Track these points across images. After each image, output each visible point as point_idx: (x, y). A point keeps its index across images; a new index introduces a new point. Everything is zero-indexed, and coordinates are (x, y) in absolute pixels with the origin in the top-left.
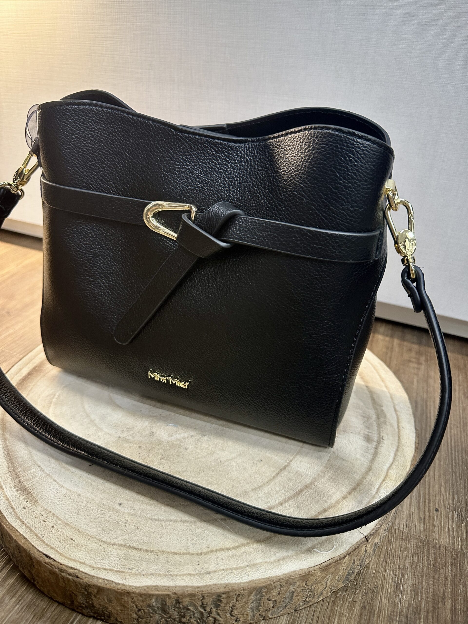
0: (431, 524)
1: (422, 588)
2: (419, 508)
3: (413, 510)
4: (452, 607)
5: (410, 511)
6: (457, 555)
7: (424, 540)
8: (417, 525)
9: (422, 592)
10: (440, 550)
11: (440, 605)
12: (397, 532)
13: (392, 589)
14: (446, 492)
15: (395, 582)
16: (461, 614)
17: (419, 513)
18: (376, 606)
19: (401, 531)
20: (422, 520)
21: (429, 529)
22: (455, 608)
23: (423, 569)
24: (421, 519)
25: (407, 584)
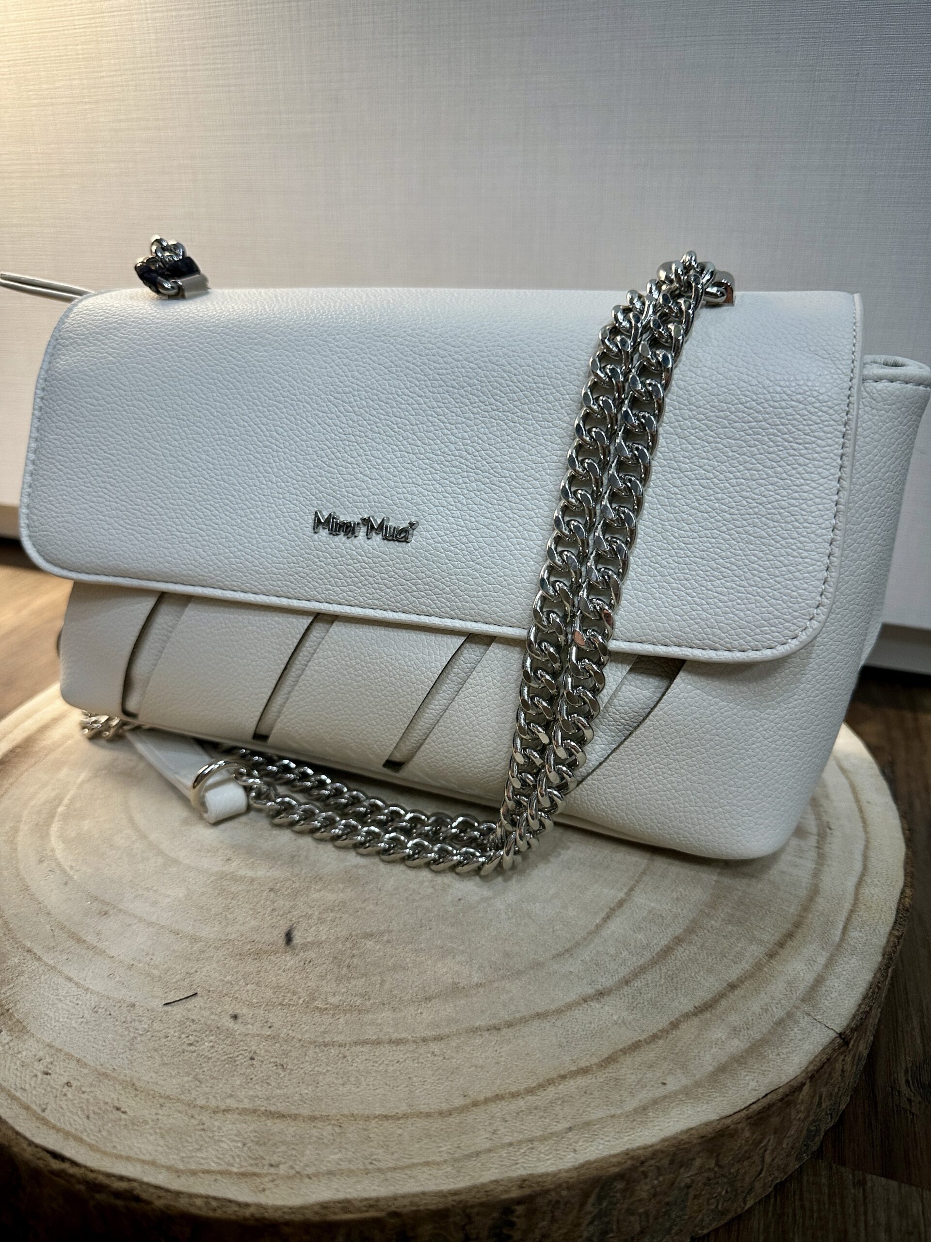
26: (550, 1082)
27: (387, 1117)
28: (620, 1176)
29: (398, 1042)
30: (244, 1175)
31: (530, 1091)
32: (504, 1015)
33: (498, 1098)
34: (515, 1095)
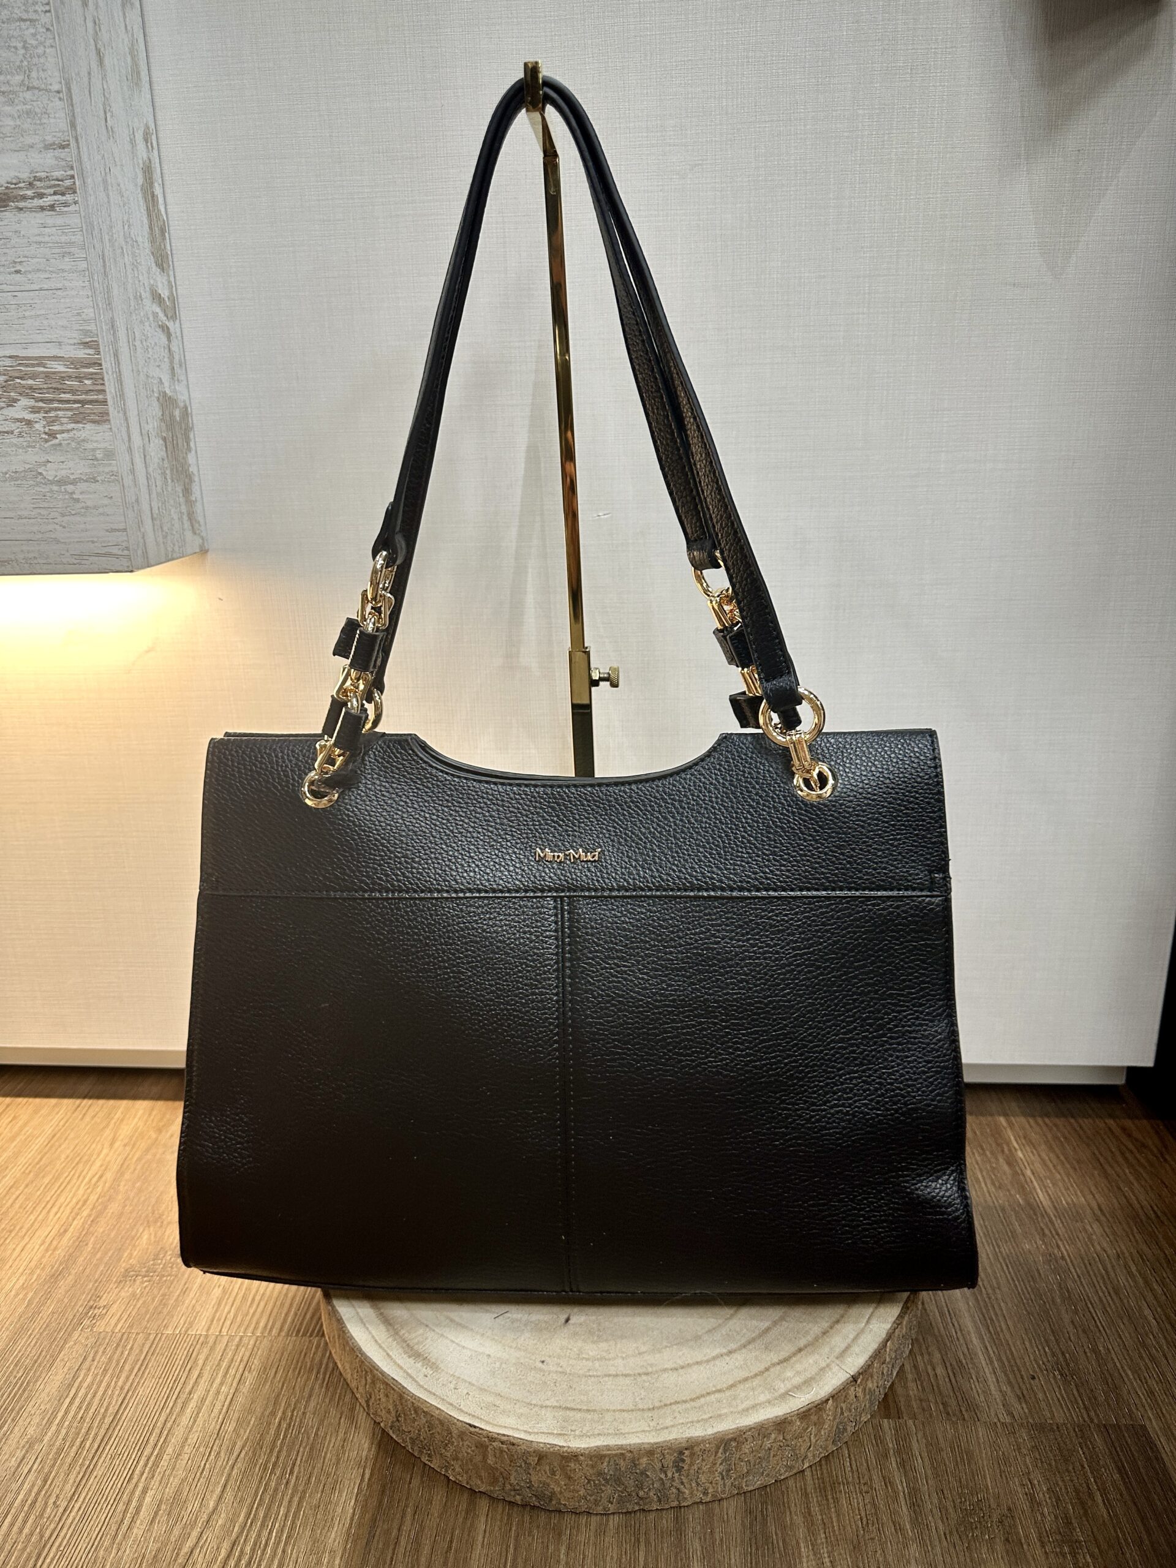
0: (1034, 1399)
1: (1061, 1489)
2: (1010, 1383)
3: (1004, 1387)
4: (1103, 1501)
5: (1001, 1391)
6: (1082, 1431)
7: (1035, 1425)
8: (1018, 1408)
9: (1062, 1495)
10: (1059, 1431)
11: (1090, 1503)
12: (998, 1425)
13: (1028, 1504)
14: (1033, 1348)
15: (1026, 1495)
16: (1116, 1504)
17: (1013, 1387)
18: (1019, 1533)
19: (1002, 1423)
20: (1022, 1398)
21: (1034, 1407)
22: (1108, 1500)
23: (1050, 1465)
24: (1019, 1398)
25: (1042, 1493)
26: (703, 1396)
27: (624, 1411)
28: (735, 1439)
29: (626, 1375)
30: (560, 1434)
31: (693, 1400)
32: (680, 1362)
33: (677, 1403)
34: (685, 1402)
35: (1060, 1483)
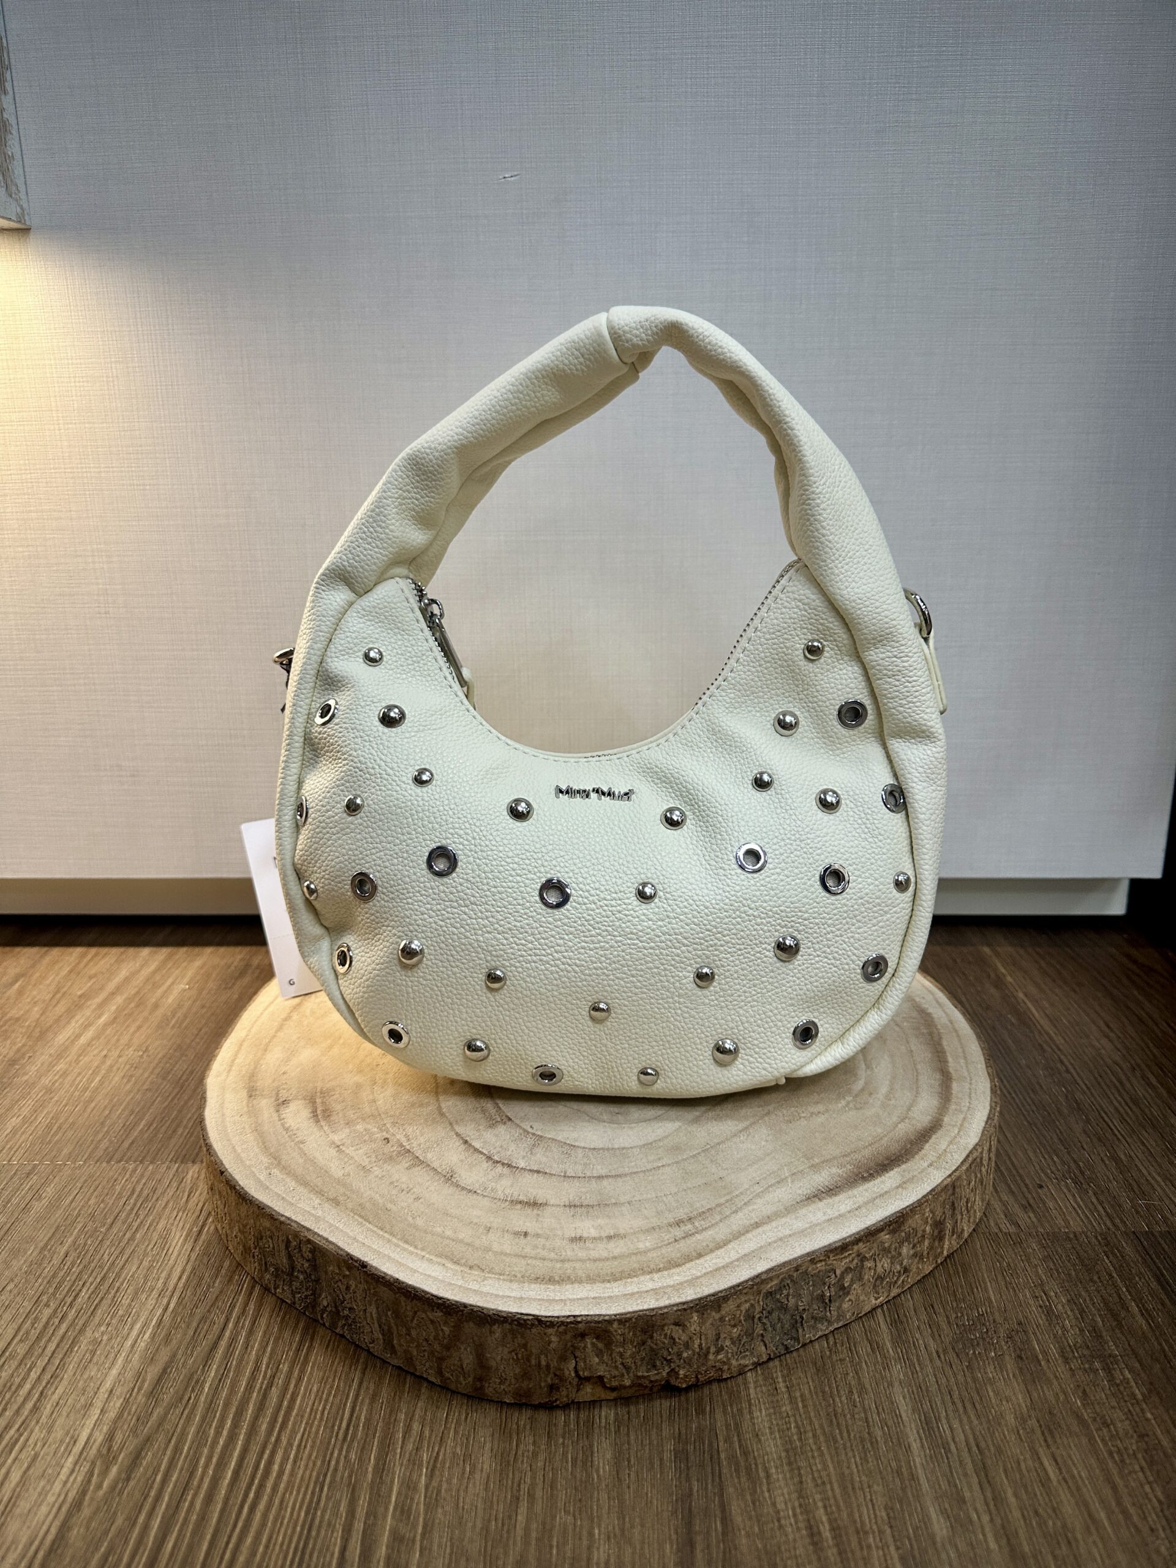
0: (1043, 1208)
1: (1085, 1300)
2: (1013, 1193)
3: (1005, 1198)
4: (1141, 1311)
5: (1001, 1200)
6: (1106, 1239)
7: (1048, 1234)
8: (1025, 1219)
9: (1087, 1307)
10: (1077, 1240)
11: (1123, 1314)
12: (1000, 1235)
13: (1043, 1317)
14: (1037, 1157)
15: (1041, 1307)
16: (1158, 1314)
17: (1016, 1200)
18: (1034, 1349)
19: (1006, 1233)
20: (1027, 1207)
21: (1044, 1216)
22: (1147, 1310)
23: (1070, 1275)
25: (1060, 1303)
35: (1083, 1293)
